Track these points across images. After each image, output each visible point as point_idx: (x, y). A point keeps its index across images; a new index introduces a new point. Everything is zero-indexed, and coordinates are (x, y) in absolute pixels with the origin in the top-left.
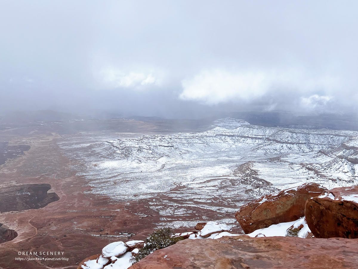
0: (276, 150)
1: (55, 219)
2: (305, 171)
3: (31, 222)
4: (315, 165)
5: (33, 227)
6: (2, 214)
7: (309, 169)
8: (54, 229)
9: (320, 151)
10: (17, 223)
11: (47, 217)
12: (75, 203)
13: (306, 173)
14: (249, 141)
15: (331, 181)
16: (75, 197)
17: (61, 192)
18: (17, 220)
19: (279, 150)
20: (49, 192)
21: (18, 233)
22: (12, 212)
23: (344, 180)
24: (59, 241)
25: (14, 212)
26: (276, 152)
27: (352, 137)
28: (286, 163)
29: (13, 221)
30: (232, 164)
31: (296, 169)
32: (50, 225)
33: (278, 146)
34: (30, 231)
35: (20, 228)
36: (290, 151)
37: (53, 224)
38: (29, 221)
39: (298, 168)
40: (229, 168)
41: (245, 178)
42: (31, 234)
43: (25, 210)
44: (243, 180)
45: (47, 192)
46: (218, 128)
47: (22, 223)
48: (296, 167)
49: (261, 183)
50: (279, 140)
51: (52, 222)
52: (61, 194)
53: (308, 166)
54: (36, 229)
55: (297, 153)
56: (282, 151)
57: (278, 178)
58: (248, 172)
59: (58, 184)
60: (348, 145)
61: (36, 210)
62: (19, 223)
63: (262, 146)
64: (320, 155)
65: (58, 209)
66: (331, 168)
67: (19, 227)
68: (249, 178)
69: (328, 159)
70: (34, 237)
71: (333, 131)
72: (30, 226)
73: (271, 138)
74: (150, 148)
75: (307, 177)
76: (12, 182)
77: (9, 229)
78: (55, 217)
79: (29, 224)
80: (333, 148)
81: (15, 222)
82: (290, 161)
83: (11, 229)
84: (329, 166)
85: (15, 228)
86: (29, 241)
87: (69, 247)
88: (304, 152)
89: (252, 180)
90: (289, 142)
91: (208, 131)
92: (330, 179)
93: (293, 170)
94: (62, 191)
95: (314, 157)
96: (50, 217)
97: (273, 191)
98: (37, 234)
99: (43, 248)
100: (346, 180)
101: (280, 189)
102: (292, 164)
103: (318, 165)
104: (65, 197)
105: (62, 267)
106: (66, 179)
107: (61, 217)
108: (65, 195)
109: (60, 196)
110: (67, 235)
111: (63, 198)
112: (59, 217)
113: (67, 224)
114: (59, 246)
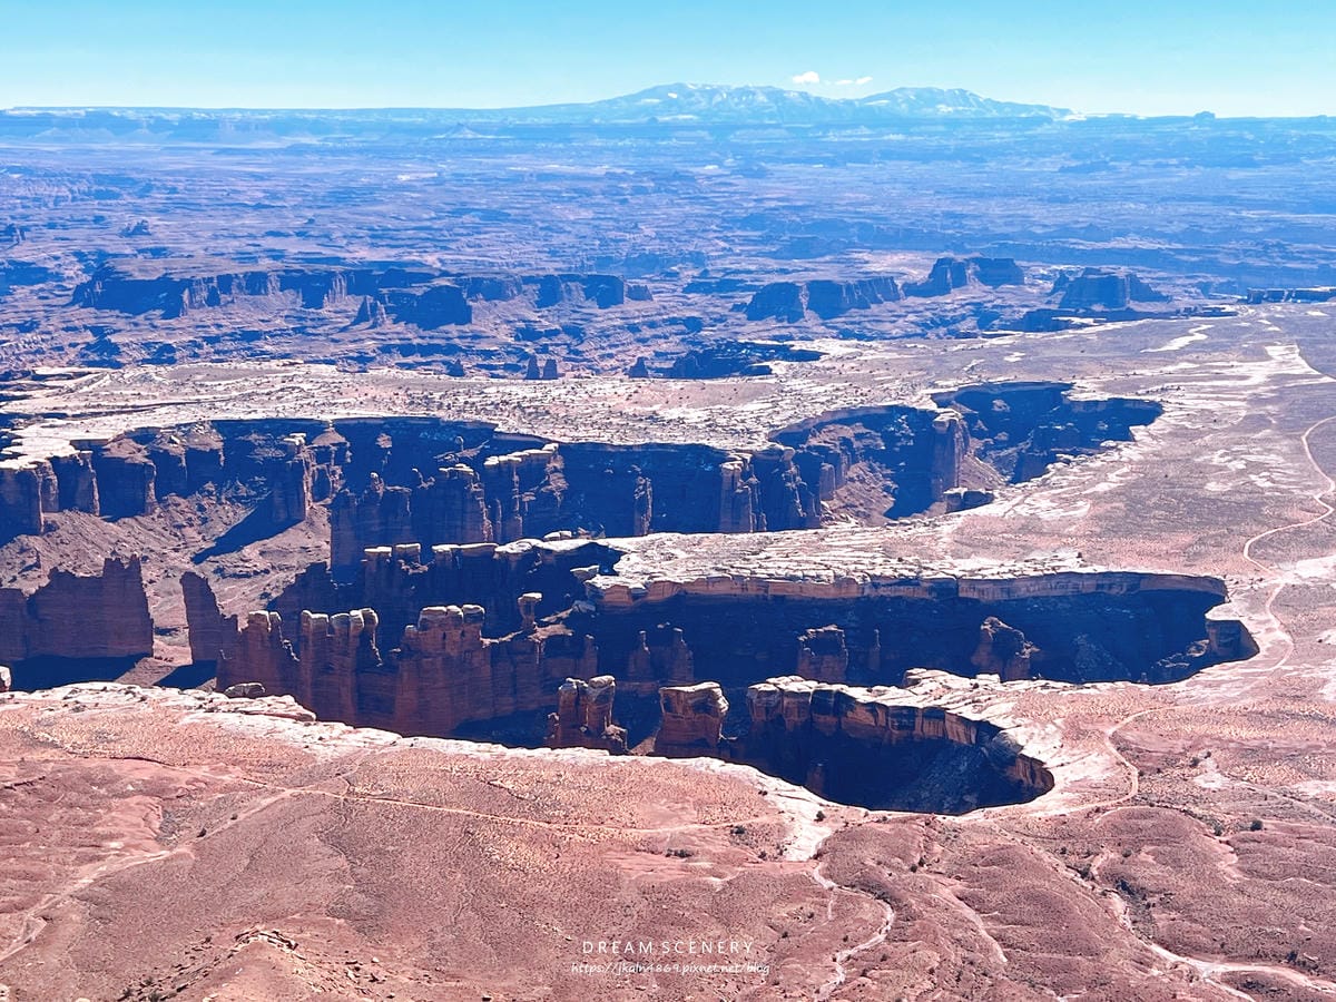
1: (1223, 743)
3: (1114, 739)
5: (1123, 760)
6: (1003, 689)
8: (1213, 786)
10: (1059, 736)
11: (1188, 728)
12: (1325, 681)
17: (1269, 621)
18: (1058, 721)
20: (1215, 614)
21: (1058, 774)
22: (1043, 682)
24: (1228, 843)
25: (1052, 683)
29: (1044, 725)
32: (1195, 763)
34: (1108, 774)
35: (1066, 759)
37: (1209, 762)
38: (1110, 732)
42: (1108, 791)
43: (1099, 685)
45: (1209, 616)
47: (1078, 738)
51: (1209, 755)
52: (1266, 630)
54: (1135, 772)
59: (1262, 585)
61: (1145, 688)
62: (1065, 737)
65: (1243, 696)
67: (1064, 750)
70: (1120, 804)
72: (1110, 754)
76: (1061, 555)
77: (1023, 752)
78: (1226, 732)
79: (1108, 743)
81: (1051, 728)
83: (1030, 756)
85: (1047, 751)
86: (1097, 821)
87: (1266, 877)
94: (1272, 617)
96: (1201, 729)
98: (1133, 792)
99: (1150, 859)
104: (1286, 646)
105: (1222, 962)
106: (1300, 563)
107: (1250, 734)
108: (1287, 638)
109: (1263, 640)
110: (1267, 823)
111: (1277, 649)
112: (1244, 733)
113: (1274, 773)
114: (1221, 866)
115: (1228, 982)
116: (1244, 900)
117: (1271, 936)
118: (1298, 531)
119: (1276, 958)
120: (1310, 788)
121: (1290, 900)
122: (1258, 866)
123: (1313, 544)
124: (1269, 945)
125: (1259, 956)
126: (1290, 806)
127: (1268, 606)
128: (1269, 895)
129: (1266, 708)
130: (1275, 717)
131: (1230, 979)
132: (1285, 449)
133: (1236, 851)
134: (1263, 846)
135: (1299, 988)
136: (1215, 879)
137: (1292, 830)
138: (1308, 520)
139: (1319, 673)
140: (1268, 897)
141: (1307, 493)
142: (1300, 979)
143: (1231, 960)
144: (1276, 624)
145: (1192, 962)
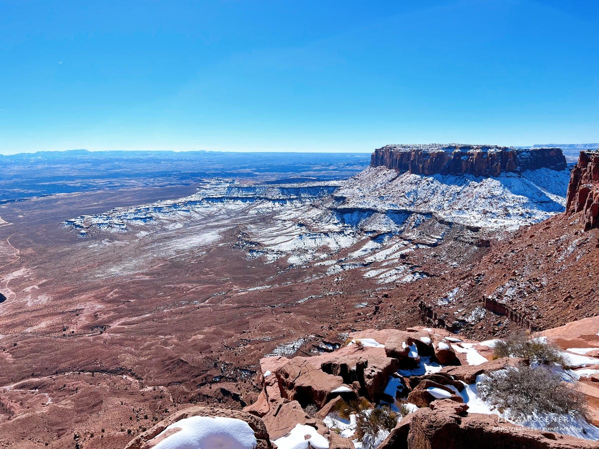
0: (268, 208)
2: (297, 227)
4: (306, 219)
7: (301, 225)
9: (311, 205)
12: (27, 302)
13: (298, 230)
14: (239, 202)
15: (323, 234)
16: (27, 294)
19: (271, 208)
23: (334, 232)
24: (8, 352)
26: (268, 210)
27: (340, 187)
28: (279, 222)
30: (223, 229)
31: (288, 226)
33: (270, 204)
36: (282, 207)
39: (290, 225)
40: (220, 234)
41: (237, 243)
44: (235, 246)
46: (204, 190)
48: (288, 224)
49: (254, 246)
50: (270, 197)
52: (7, 293)
53: (299, 222)
55: (289, 210)
56: (274, 209)
57: (271, 238)
58: (240, 235)
59: (3, 281)
60: (337, 195)
63: (254, 205)
64: (311, 209)
65: (4, 312)
66: (322, 221)
68: (240, 242)
69: (320, 212)
71: (323, 182)
73: (262, 196)
74: (123, 222)
75: (299, 233)
80: (323, 200)
82: (283, 219)
84: (320, 219)
87: (21, 357)
88: (296, 207)
89: (245, 244)
90: (281, 198)
91: (193, 195)
92: (321, 233)
93: (285, 228)
94: (8, 289)
95: (306, 212)
97: (267, 253)
100: (337, 231)
101: (273, 249)
102: (285, 220)
103: (309, 220)
104: (14, 295)
105: (13, 384)
106: (13, 273)
107: (8, 321)
108: (14, 293)
109: (7, 295)
110: (18, 343)
111: (12, 297)
112: (6, 322)
113: (17, 330)
114: (7, 359)
115: (16, 389)
116: (16, 365)
117: (25, 372)
118: (11, 265)
119: (28, 377)
120: (29, 330)
121: (29, 360)
122: (18, 355)
123: (16, 267)
124: (25, 374)
125: (23, 378)
126: (24, 336)
127: (6, 286)
128: (23, 362)
129: (12, 313)
130: (15, 315)
131: (16, 388)
132: (3, 244)
133: (11, 353)
134: (18, 349)
135: (36, 382)
136: (6, 363)
137: (26, 342)
138: (13, 261)
139: (25, 300)
140: (22, 362)
141: (12, 254)
142: (36, 380)
143: (16, 382)
144: (10, 290)
145: (4, 387)
